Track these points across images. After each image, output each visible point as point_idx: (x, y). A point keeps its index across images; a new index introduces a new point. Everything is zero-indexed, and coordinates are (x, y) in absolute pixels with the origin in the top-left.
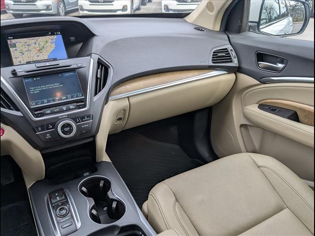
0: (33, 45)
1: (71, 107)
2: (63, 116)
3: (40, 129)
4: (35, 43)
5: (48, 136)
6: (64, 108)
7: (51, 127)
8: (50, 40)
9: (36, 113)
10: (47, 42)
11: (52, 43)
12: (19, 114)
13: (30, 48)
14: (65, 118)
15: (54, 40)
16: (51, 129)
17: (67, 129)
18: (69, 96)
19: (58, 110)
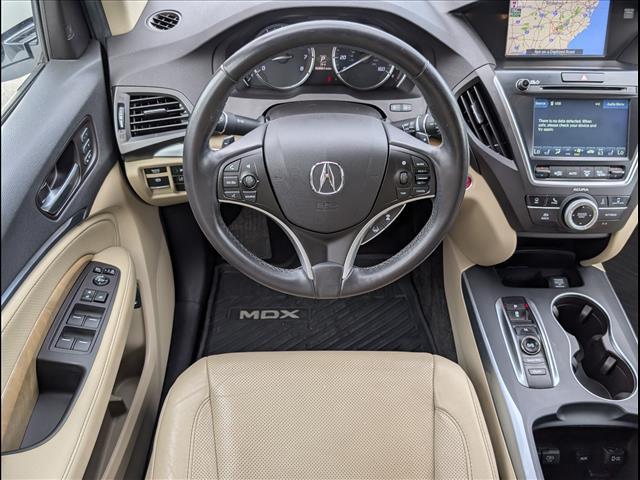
0: (550, 16)
1: (600, 173)
2: (581, 187)
3: (537, 201)
4: (555, 13)
5: (546, 217)
6: (587, 173)
7: (556, 202)
8: (583, 11)
9: (539, 170)
10: (577, 13)
11: (585, 15)
12: (511, 164)
13: (544, 21)
14: (583, 192)
15: (592, 11)
16: (555, 206)
17: (581, 215)
18: (601, 150)
19: (575, 173)
